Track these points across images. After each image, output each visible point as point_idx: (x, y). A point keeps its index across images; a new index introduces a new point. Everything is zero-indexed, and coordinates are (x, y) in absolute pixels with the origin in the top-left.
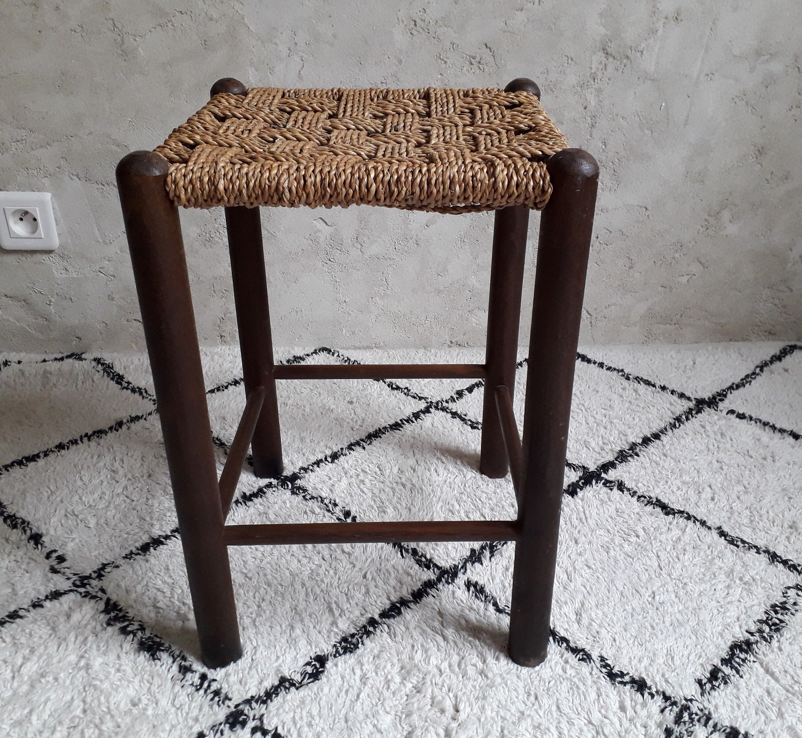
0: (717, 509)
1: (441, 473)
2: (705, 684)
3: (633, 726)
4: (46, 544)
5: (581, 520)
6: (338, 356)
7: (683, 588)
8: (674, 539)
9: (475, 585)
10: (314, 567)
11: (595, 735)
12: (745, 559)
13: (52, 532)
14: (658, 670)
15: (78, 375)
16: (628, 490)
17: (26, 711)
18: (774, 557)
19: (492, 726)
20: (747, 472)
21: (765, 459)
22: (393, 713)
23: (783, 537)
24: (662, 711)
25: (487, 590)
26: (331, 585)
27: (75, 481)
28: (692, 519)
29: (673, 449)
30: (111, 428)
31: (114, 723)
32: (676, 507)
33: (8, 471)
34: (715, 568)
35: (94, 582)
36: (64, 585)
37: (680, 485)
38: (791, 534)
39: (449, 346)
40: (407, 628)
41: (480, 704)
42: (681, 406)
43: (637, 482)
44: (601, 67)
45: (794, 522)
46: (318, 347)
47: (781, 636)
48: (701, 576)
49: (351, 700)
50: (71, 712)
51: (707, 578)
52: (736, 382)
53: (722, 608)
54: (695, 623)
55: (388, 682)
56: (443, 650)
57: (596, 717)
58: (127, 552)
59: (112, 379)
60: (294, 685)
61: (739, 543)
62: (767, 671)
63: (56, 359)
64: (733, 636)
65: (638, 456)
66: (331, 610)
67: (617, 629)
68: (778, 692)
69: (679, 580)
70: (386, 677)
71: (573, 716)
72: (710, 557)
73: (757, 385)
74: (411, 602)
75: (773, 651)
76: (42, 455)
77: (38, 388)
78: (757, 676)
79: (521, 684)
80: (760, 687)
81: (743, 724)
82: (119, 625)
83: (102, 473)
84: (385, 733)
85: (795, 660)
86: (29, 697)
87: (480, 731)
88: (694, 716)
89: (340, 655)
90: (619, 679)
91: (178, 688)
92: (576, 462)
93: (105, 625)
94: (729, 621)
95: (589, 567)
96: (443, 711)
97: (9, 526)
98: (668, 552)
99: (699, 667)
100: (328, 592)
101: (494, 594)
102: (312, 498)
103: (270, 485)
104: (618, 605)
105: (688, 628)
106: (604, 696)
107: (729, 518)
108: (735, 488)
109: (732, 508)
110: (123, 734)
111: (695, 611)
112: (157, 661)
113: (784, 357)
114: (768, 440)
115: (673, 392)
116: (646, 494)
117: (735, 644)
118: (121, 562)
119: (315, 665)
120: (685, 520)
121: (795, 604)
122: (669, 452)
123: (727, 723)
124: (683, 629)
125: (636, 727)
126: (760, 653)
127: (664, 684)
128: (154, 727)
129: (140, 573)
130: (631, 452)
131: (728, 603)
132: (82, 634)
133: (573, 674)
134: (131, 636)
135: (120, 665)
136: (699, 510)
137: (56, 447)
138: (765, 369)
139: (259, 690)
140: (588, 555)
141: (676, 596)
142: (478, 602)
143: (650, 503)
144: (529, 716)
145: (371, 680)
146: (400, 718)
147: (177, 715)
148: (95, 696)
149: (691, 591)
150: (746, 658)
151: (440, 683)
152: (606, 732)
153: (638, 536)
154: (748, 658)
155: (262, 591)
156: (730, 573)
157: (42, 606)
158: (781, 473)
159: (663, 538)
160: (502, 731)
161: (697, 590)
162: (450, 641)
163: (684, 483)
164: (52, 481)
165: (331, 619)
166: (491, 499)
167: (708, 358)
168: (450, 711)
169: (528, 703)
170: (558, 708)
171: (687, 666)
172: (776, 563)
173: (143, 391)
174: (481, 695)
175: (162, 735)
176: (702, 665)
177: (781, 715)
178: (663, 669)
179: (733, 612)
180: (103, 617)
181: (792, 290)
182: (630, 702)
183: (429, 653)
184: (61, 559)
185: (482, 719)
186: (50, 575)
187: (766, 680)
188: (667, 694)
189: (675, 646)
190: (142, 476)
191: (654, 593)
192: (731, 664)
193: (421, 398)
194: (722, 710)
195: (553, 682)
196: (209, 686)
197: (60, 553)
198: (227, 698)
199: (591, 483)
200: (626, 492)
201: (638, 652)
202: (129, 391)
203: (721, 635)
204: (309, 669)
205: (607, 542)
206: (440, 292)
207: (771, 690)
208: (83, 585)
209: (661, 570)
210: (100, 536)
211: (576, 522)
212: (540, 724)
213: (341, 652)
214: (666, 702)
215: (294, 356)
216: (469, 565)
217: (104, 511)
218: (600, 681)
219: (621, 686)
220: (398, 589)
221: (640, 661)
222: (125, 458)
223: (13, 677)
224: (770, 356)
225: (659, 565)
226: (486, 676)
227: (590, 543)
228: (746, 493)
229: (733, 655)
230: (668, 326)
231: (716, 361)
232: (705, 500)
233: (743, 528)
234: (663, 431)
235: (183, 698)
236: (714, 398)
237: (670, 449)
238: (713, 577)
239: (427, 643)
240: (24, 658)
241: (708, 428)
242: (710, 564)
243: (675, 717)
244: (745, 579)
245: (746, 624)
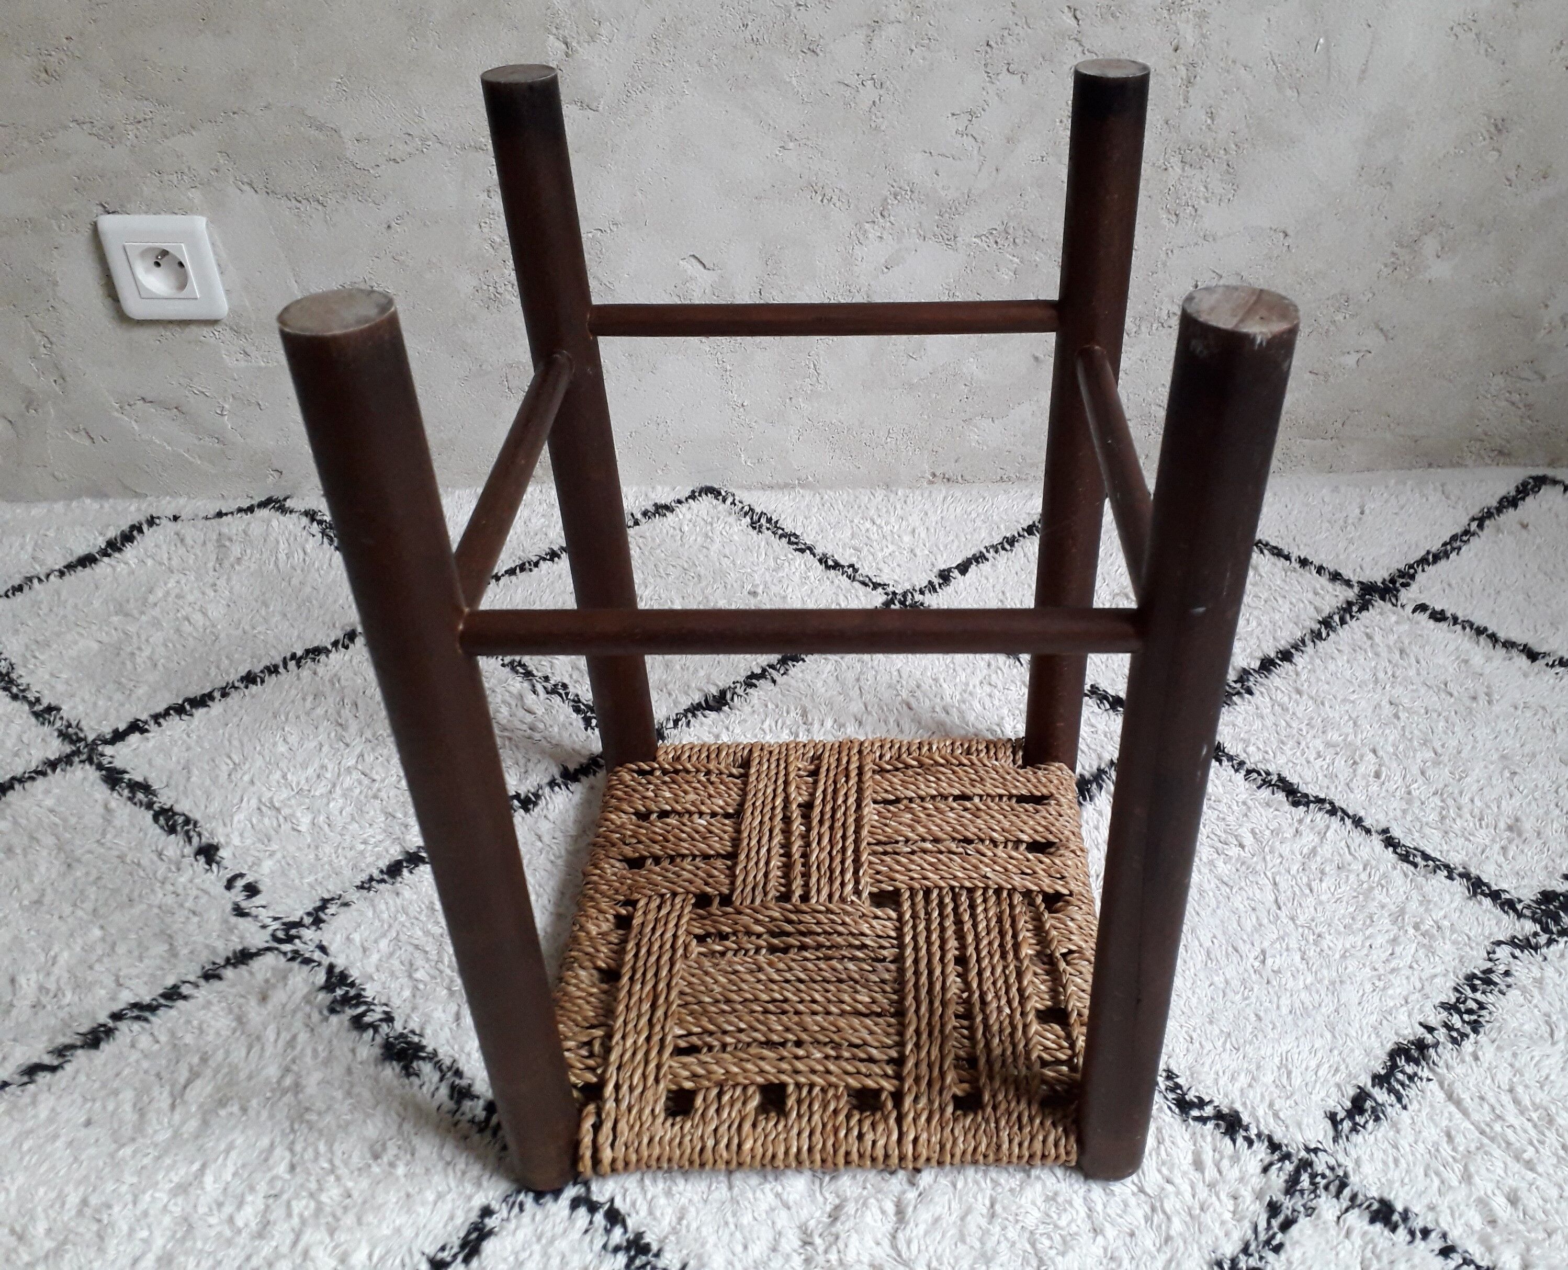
0: (1383, 794)
2: (1342, 1120)
3: (1214, 1198)
4: (223, 864)
6: (733, 503)
7: (1316, 943)
8: (1305, 851)
12: (1427, 889)
13: (236, 841)
14: (1262, 1096)
16: (1230, 758)
18: (1477, 886)
20: (1442, 724)
21: (1474, 699)
23: (1497, 847)
24: (1265, 1170)
27: (275, 747)
28: (1339, 813)
29: (1313, 680)
30: (336, 644)
31: (342, 1190)
32: (1312, 790)
33: (160, 724)
34: (1373, 907)
35: (308, 936)
36: (257, 939)
37: (1321, 748)
38: (1510, 841)
39: (934, 483)
42: (1333, 598)
43: (1247, 743)
46: (696, 486)
47: (1480, 1033)
48: (1348, 920)
51: (1359, 925)
52: (1434, 550)
53: (1380, 980)
54: (1332, 1009)
58: (364, 877)
61: (1418, 860)
62: (1450, 1097)
63: (239, 511)
64: (1397, 1034)
65: (1251, 694)
68: (1467, 1136)
69: (1309, 928)
72: (1365, 886)
73: (1472, 554)
75: (1463, 1061)
76: (217, 696)
78: (1432, 1106)
80: (1436, 1126)
81: (1401, 1194)
82: (348, 1014)
83: (321, 731)
85: (1499, 1076)
88: (1318, 1179)
90: (1195, 1113)
93: (325, 1013)
94: (1392, 1004)
97: (160, 828)
98: (1294, 877)
99: (1334, 1090)
104: (1202, 975)
105: (1320, 1019)
106: (1168, 1143)
107: (1404, 812)
108: (1418, 754)
109: (1409, 793)
111: (1334, 987)
112: (412, 1078)
113: (1523, 499)
114: (1482, 662)
115: (1320, 570)
116: (1261, 767)
117: (1399, 1048)
118: (355, 896)
120: (1327, 816)
121: (1507, 973)
122: (1306, 685)
123: (1374, 1193)
124: (1310, 1021)
125: (1219, 1200)
126: (1441, 1064)
127: (1272, 1121)
129: (386, 916)
130: (1238, 685)
131: (1393, 971)
132: (288, 1030)
134: (370, 1032)
136: (1352, 796)
137: (242, 681)
138: (1487, 523)
141: (1303, 959)
143: (1266, 783)
149: (1330, 948)
150: (1416, 1074)
152: (1169, 1210)
153: (1242, 846)
154: (1420, 1073)
156: (1399, 916)
157: (219, 977)
158: (1502, 726)
159: (1285, 849)
161: (1340, 947)
163: (1328, 745)
164: (235, 744)
167: (1387, 501)
171: (1314, 1088)
172: (1479, 897)
176: (1338, 1086)
177: (1467, 1178)
178: (1271, 1093)
179: (1399, 987)
180: (324, 999)
181: (1542, 378)
182: (1211, 1153)
184: (252, 891)
186: (233, 920)
188: (1277, 1138)
189: (1295, 1050)
191: (1263, 952)
192: (1389, 1083)
193: (876, 586)
194: (1367, 1168)
197: (249, 879)
200: (1225, 762)
201: (1230, 1061)
203: (1375, 1030)
206: (911, 386)
207: (1453, 1133)
208: (290, 941)
209: (1280, 908)
210: (317, 850)
214: (1273, 1153)
215: (656, 504)
217: (325, 801)
218: (1163, 1115)
219: (1198, 1125)
221: (1233, 1079)
223: (173, 1106)
224: (1498, 497)
225: (1276, 901)
228: (1437, 764)
229: (1393, 1068)
230: (1319, 441)
231: (1402, 508)
232: (1364, 777)
233: (1427, 830)
234: (1299, 646)
236: (1392, 581)
237: (1307, 680)
238: (1368, 922)
241: (1378, 639)
242: (1365, 900)
243: (1286, 1181)
244: (1423, 928)
245: (1421, 1011)
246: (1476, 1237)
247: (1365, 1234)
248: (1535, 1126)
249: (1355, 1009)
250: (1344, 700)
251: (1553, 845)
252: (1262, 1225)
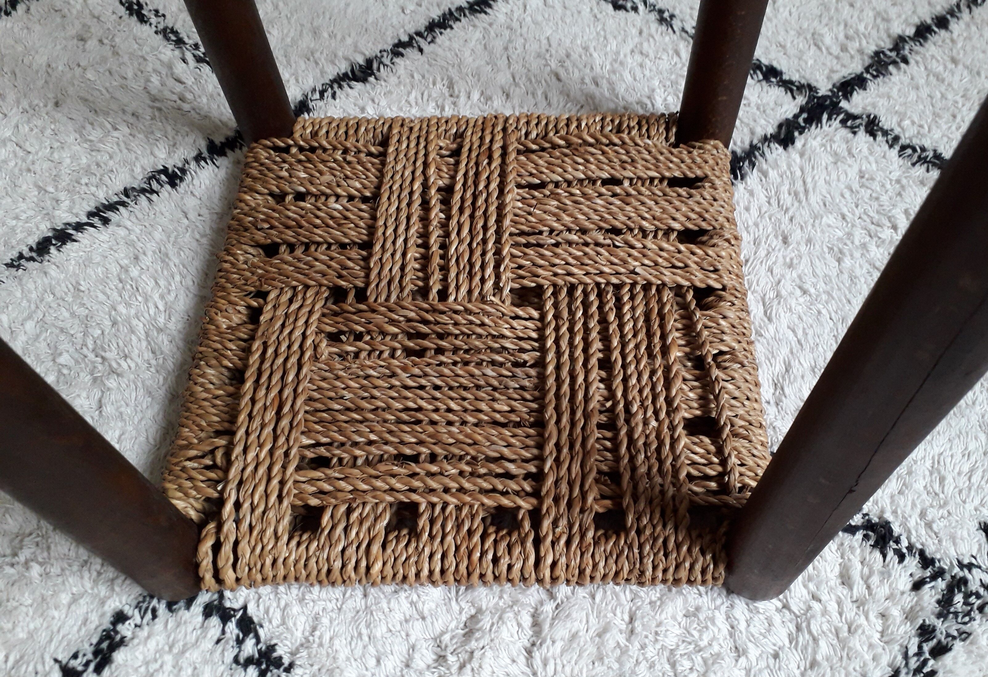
3: (863, 618)
5: (796, 194)
14: (914, 505)
16: (885, 133)
24: (917, 587)
29: (968, 48)
43: (902, 117)
65: (907, 63)
88: (973, 600)
92: (795, 78)
95: (805, 292)
116: (916, 142)
122: (961, 54)
127: (923, 532)
130: (893, 54)
140: (804, 266)
143: (921, 159)
171: (967, 495)
178: (923, 500)
182: (859, 567)
188: (928, 554)
199: (819, 121)
200: (880, 138)
205: (840, 239)
211: (787, 200)
214: (925, 568)
227: (809, 241)
234: (954, 12)
237: (963, 48)
243: (939, 602)
252: (913, 649)
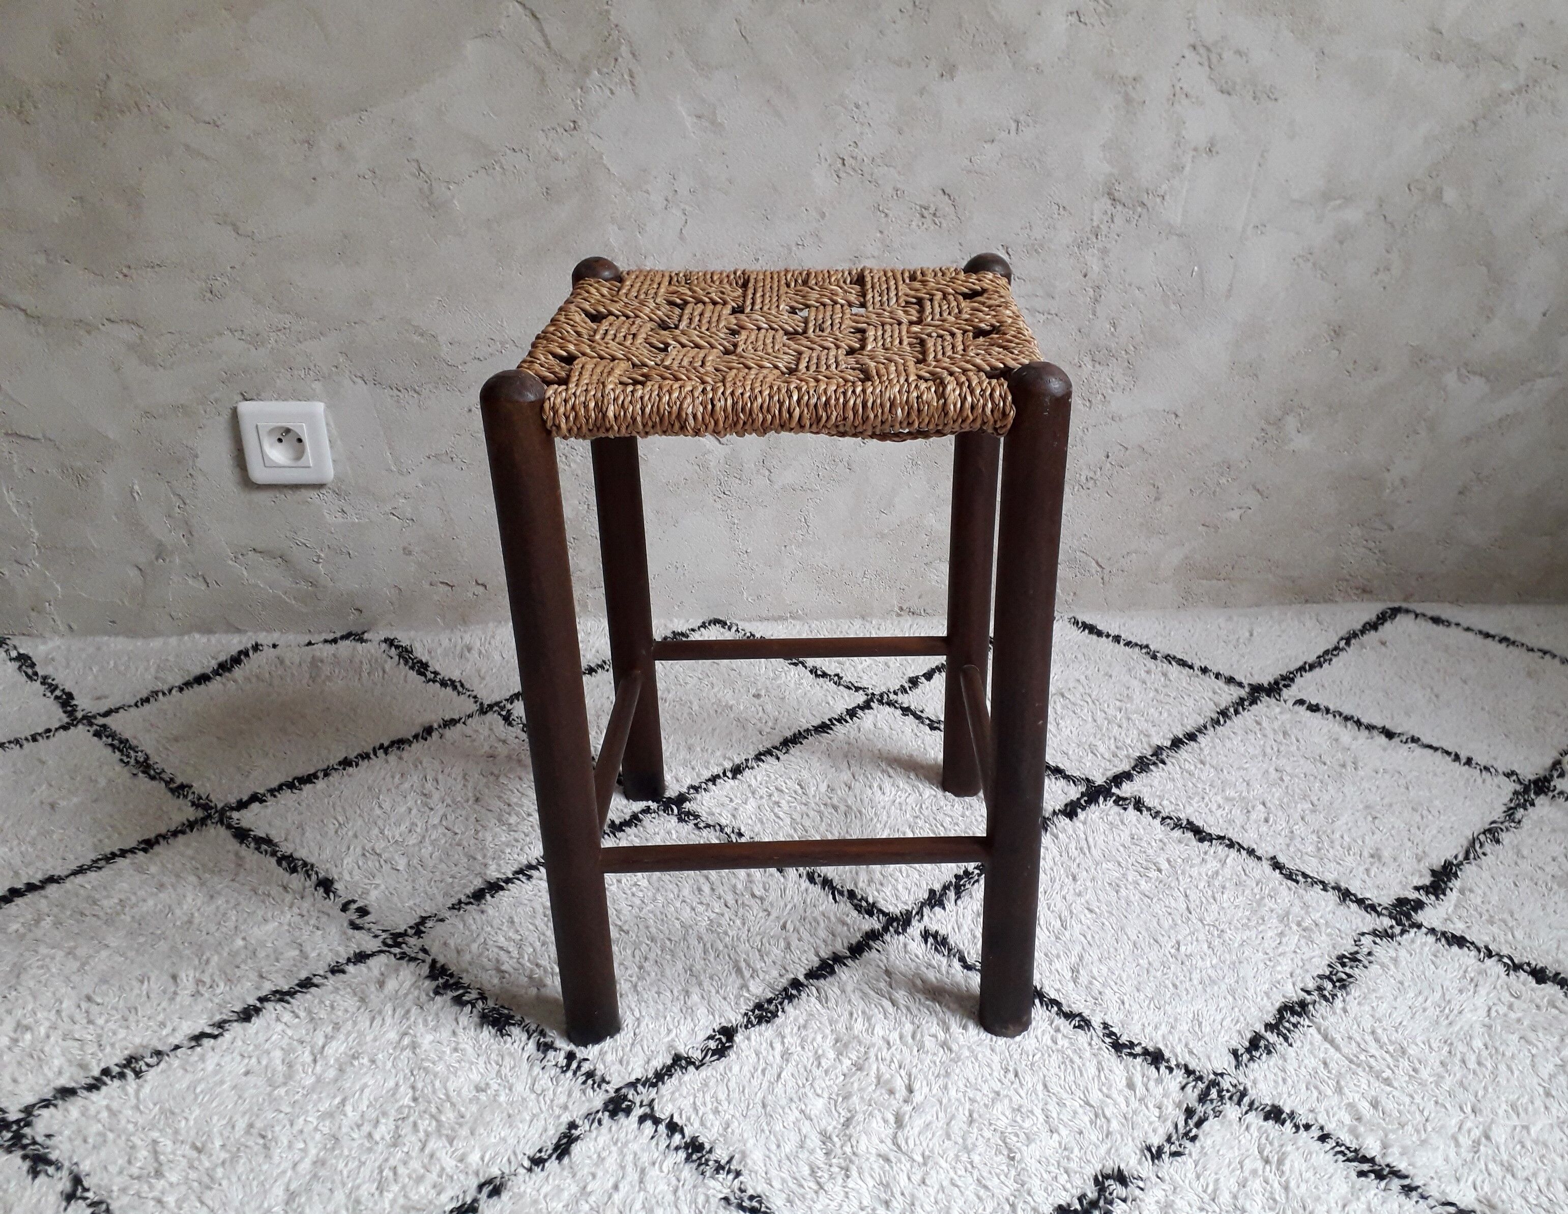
0: (1271, 833)
1: (887, 791)
2: (1243, 1055)
4: (339, 893)
5: (1081, 849)
6: (737, 630)
7: (1219, 937)
8: (1210, 873)
9: (935, 935)
10: (713, 916)
11: (1093, 1117)
12: (1307, 897)
13: (347, 877)
14: (1180, 1039)
15: (361, 662)
16: (1149, 809)
17: (337, 1100)
18: (1345, 895)
19: (957, 1109)
20: (1317, 784)
21: (1344, 766)
22: (826, 1095)
23: (1361, 869)
24: (1183, 1088)
25: (951, 941)
26: (738, 939)
27: (372, 809)
30: (416, 737)
31: (456, 1113)
32: (1215, 831)
33: (275, 796)
34: (1264, 911)
35: (412, 941)
36: (371, 944)
37: (1221, 802)
38: (1372, 864)
39: (899, 615)
40: (843, 991)
41: (941, 1082)
42: (1228, 695)
43: (1161, 798)
44: (1105, 218)
45: (1377, 849)
46: (706, 618)
47: (1347, 994)
48: (1245, 921)
49: (770, 1082)
50: (397, 1101)
51: (1253, 923)
52: (1310, 661)
54: (1233, 980)
55: (818, 1058)
56: (892, 1017)
57: (1095, 1097)
58: (454, 901)
59: (412, 668)
60: (693, 1063)
61: (1300, 878)
62: (1326, 1037)
63: (326, 641)
64: (1284, 996)
65: (1164, 763)
66: (739, 971)
67: (1128, 988)
68: (1339, 1063)
69: (1214, 926)
70: (816, 1052)
71: (1065, 1096)
72: (1258, 896)
73: (1341, 664)
74: (846, 958)
75: (1335, 1013)
76: (321, 775)
77: (304, 682)
78: (1311, 1043)
79: (996, 1059)
80: (1315, 1057)
81: (1289, 1101)
82: (451, 994)
83: (409, 798)
84: (815, 1121)
85: (1363, 1023)
86: (339, 1084)
87: (941, 1115)
88: (1224, 1093)
89: (753, 1026)
90: (1127, 1051)
91: (537, 1070)
92: (1077, 774)
93: (432, 994)
94: (1279, 977)
95: (1091, 911)
96: (891, 1092)
97: (285, 869)
98: (1201, 891)
99: (1235, 1035)
100: (734, 948)
101: (961, 947)
102: (708, 826)
103: (647, 810)
104: (1130, 959)
105: (1224, 987)
106: (1106, 1071)
107: (1288, 845)
108: (1299, 805)
109: (1292, 832)
110: (469, 1125)
111: (1233, 966)
112: (506, 1037)
113: (1382, 624)
114: (1350, 740)
115: (1217, 676)
116: (1172, 814)
117: (1286, 1006)
118: (448, 914)
119: (720, 1039)
120: (1226, 849)
121: (1370, 954)
122: (1208, 758)
123: (1267, 1101)
124: (1216, 988)
125: (1147, 1107)
126: (1318, 1015)
127: (1187, 1055)
128: (509, 1116)
129: (474, 927)
130: (1154, 758)
132: (402, 1006)
133: (1067, 1045)
134: (469, 1006)
135: (458, 1043)
136: (1246, 835)
137: (340, 763)
138: (1353, 641)
139: (646, 1071)
140: (1090, 895)
141: (1209, 947)
142: (938, 957)
143: (1178, 825)
144: (1007, 1096)
145: (795, 1056)
146: (836, 1102)
147: (538, 1102)
148: (428, 1081)
149: (1230, 939)
150: (1300, 1023)
151: (888, 1058)
152: (1108, 1114)
153: (1160, 870)
154: (1302, 1022)
155: (644, 948)
156: (1284, 918)
157: (343, 972)
158: (1365, 785)
159: (1194, 872)
160: (971, 1115)
161: (1238, 938)
162: (901, 1006)
163: (1228, 799)
164: (339, 809)
165: (739, 982)
166: (957, 824)
167: (1271, 627)
168: (902, 1092)
169: (1006, 1081)
170: (1045, 1086)
171: (1220, 1033)
172: (1348, 902)
173: (458, 685)
174: (943, 1072)
175: (521, 1126)
176: (1239, 1032)
177: (1339, 1090)
178: (1187, 1036)
179: (1285, 966)
180: (428, 985)
181: (1392, 529)
182: (1140, 1078)
183: (873, 1020)
184: (363, 912)
185: (945, 1101)
186: (351, 932)
187: (1322, 1049)
188: (1191, 1067)
189: (1205, 1009)
190: (467, 801)
191: (1178, 943)
192: (1278, 1029)
193: (857, 689)
194: (1261, 1085)
195: (1039, 1055)
196: (579, 1067)
197: (360, 904)
198: (603, 1080)
199: (1097, 802)
200: (1145, 812)
201: (1154, 1017)
202: (438, 685)
203: (1267, 994)
204: (712, 1045)
205: (1117, 878)
206: (883, 536)
207: (1328, 1061)
208: (398, 945)
209: (1190, 913)
210: (414, 881)
211: (1074, 852)
212: (1020, 1106)
213: (755, 1022)
214: (1188, 1077)
215: (674, 632)
216: (926, 910)
217: (417, 848)
218: (1102, 1053)
219: (1130, 1059)
220: (829, 942)
221: (1155, 1028)
222: (440, 777)
223: (315, 1061)
224: (1362, 623)
225: (1187, 907)
226: (950, 1050)
227: (1093, 879)
228: (1313, 812)
229: (1281, 1018)
230: (1214, 582)
231: (1283, 631)
232: (1256, 821)
233: (1306, 857)
234: (1202, 729)
235: (544, 1081)
236: (1276, 683)
237: (1210, 754)
238: (1260, 921)
239: (870, 1009)
240: (326, 1036)
241: (1265, 724)
242: (1259, 904)
243: (1199, 1095)
244: (1305, 924)
245: (1303, 980)
246: (1346, 1129)
247: (1261, 1127)
248: (1392, 1056)
249: (1251, 983)
250: (1239, 769)
251: (1407, 867)
252: (1181, 1124)
